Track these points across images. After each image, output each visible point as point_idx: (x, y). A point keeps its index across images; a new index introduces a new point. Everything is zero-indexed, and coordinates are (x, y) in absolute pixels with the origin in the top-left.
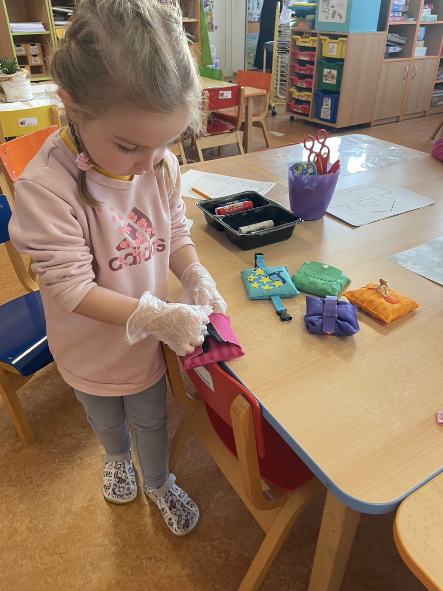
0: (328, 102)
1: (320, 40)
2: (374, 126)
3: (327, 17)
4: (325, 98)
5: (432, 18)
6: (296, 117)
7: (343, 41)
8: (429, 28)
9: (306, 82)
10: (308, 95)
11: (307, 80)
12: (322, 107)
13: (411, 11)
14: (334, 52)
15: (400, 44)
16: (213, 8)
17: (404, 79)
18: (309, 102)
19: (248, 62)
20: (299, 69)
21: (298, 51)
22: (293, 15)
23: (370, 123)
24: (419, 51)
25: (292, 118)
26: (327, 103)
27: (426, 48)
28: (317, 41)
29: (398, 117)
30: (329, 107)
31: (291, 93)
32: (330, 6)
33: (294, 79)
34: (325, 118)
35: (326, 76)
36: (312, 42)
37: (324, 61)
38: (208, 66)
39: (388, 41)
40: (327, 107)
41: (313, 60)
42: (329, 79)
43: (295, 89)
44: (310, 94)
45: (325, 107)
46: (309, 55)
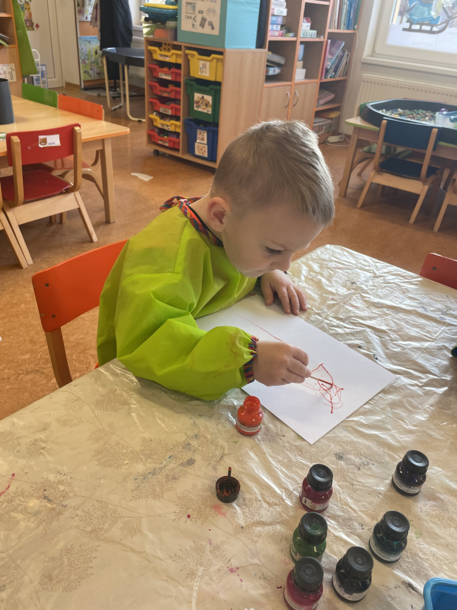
0: (203, 136)
1: (186, 55)
3: (193, 25)
4: (198, 131)
5: (312, 35)
6: (162, 151)
7: (218, 59)
8: (308, 45)
9: (172, 108)
10: (176, 125)
11: (173, 105)
12: (196, 141)
13: (290, 25)
14: (205, 72)
15: (278, 65)
17: (286, 107)
18: (178, 134)
20: (161, 91)
21: (156, 67)
22: (146, 20)
24: (299, 74)
25: (157, 153)
27: (304, 70)
28: (183, 56)
30: (205, 142)
31: (151, 121)
32: (197, 11)
33: (156, 103)
34: (201, 155)
35: (198, 102)
36: (174, 56)
37: (194, 83)
38: (31, 75)
39: (268, 61)
40: (203, 142)
41: (178, 80)
42: (202, 107)
43: (156, 115)
44: (178, 123)
45: (200, 141)
46: (172, 73)
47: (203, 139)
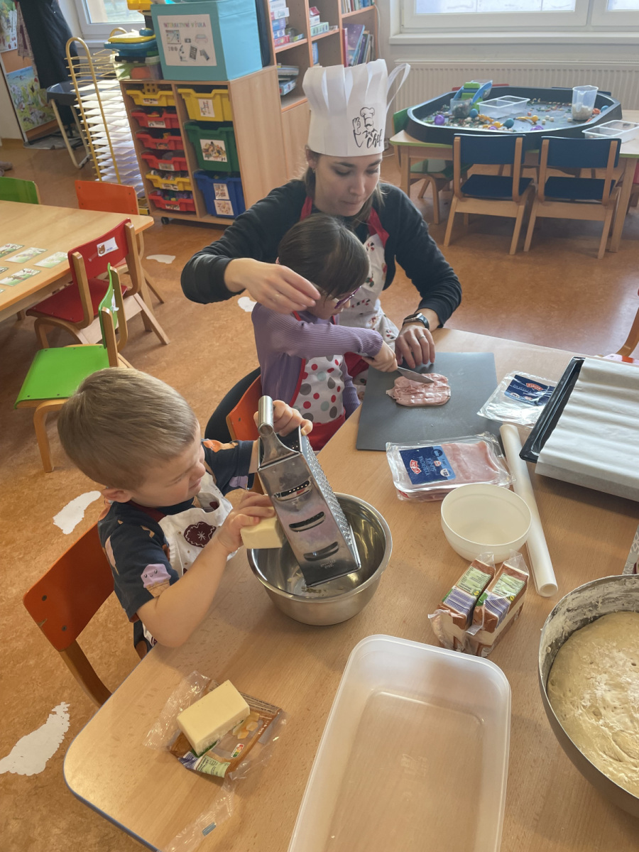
1: (180, 95)
3: (181, 58)
5: (323, 29)
6: (172, 217)
7: (221, 95)
8: (320, 43)
9: (174, 163)
10: (183, 183)
11: (175, 158)
12: (215, 199)
13: (295, 25)
14: (209, 113)
15: (292, 78)
18: (189, 193)
20: (156, 143)
21: (143, 115)
22: (118, 59)
25: (166, 220)
26: (222, 191)
28: (175, 96)
30: (227, 197)
31: (151, 183)
32: (182, 38)
33: (151, 160)
34: (224, 214)
35: (207, 150)
36: (164, 99)
37: (197, 128)
40: (224, 198)
41: (175, 127)
42: (214, 155)
43: (155, 174)
44: (186, 180)
45: (220, 198)
46: (165, 119)
47: (223, 194)
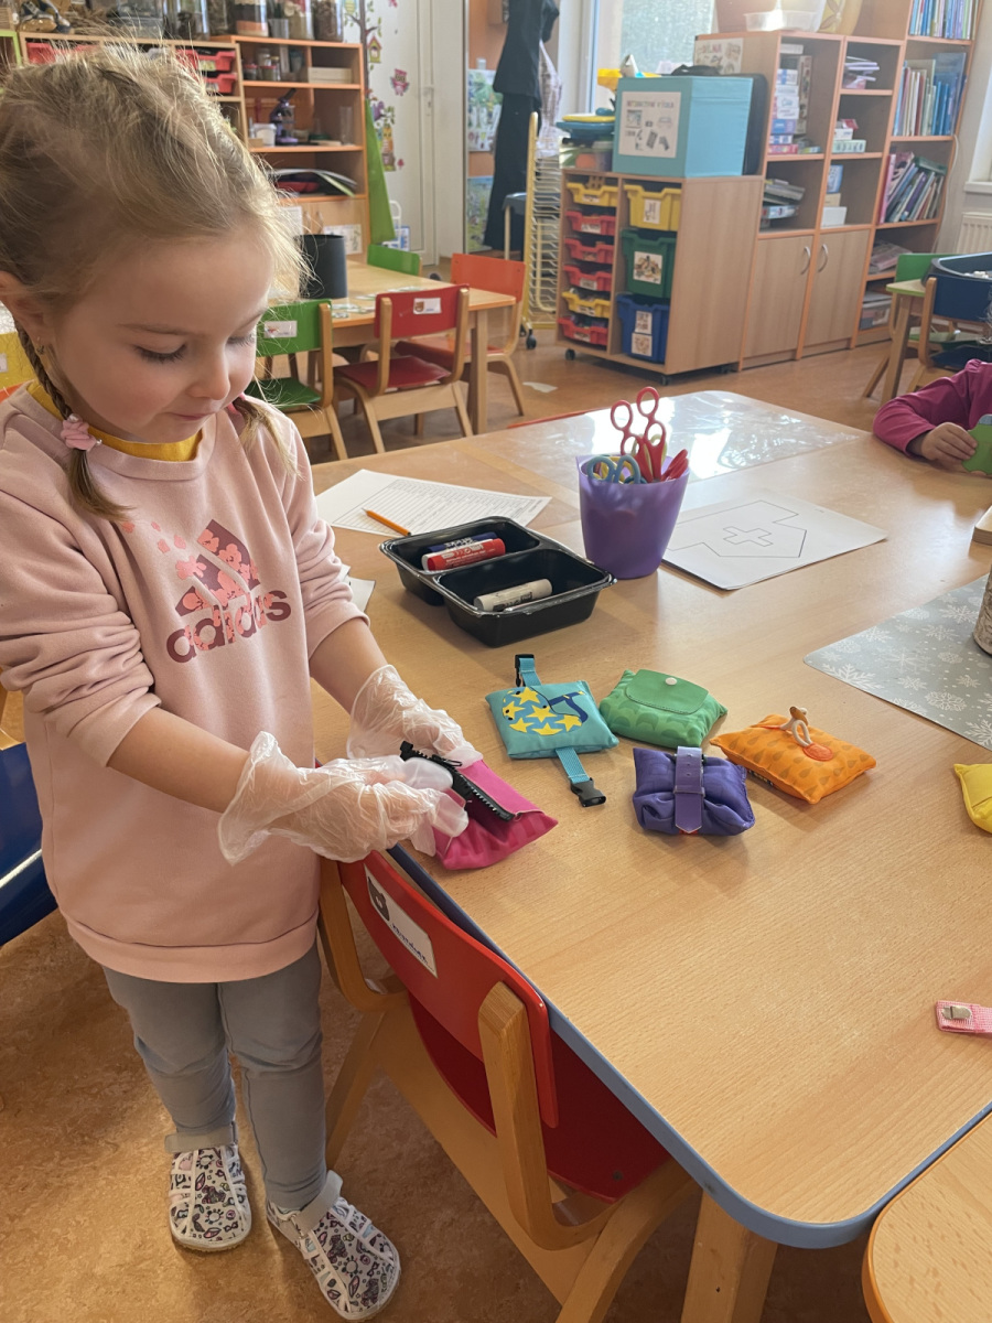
0: (646, 321)
1: (625, 193)
2: (744, 369)
3: (637, 145)
4: (639, 313)
5: (855, 148)
6: (579, 350)
7: (673, 196)
8: (850, 167)
9: (598, 279)
10: (603, 307)
11: (600, 274)
12: (634, 330)
13: (812, 131)
14: (653, 218)
15: (791, 202)
16: (393, 121)
17: (803, 273)
18: (604, 321)
19: (472, 234)
20: (583, 252)
21: (579, 215)
22: (565, 141)
23: (737, 364)
24: (832, 215)
25: (571, 354)
26: (644, 322)
27: (844, 209)
28: (619, 196)
29: (794, 351)
30: (649, 331)
31: (565, 302)
32: (643, 122)
33: (573, 273)
34: (641, 353)
35: (640, 266)
36: (607, 196)
37: (635, 236)
38: (385, 243)
39: (766, 194)
40: (645, 331)
41: (610, 233)
42: (647, 274)
43: (574, 292)
44: (607, 303)
45: (641, 331)
